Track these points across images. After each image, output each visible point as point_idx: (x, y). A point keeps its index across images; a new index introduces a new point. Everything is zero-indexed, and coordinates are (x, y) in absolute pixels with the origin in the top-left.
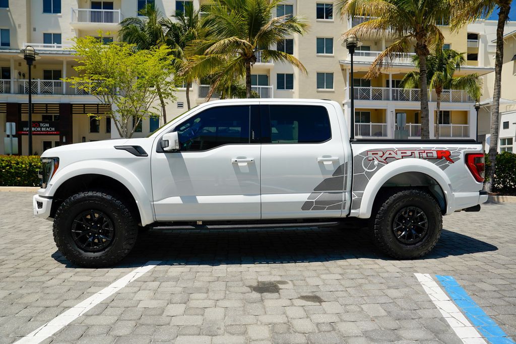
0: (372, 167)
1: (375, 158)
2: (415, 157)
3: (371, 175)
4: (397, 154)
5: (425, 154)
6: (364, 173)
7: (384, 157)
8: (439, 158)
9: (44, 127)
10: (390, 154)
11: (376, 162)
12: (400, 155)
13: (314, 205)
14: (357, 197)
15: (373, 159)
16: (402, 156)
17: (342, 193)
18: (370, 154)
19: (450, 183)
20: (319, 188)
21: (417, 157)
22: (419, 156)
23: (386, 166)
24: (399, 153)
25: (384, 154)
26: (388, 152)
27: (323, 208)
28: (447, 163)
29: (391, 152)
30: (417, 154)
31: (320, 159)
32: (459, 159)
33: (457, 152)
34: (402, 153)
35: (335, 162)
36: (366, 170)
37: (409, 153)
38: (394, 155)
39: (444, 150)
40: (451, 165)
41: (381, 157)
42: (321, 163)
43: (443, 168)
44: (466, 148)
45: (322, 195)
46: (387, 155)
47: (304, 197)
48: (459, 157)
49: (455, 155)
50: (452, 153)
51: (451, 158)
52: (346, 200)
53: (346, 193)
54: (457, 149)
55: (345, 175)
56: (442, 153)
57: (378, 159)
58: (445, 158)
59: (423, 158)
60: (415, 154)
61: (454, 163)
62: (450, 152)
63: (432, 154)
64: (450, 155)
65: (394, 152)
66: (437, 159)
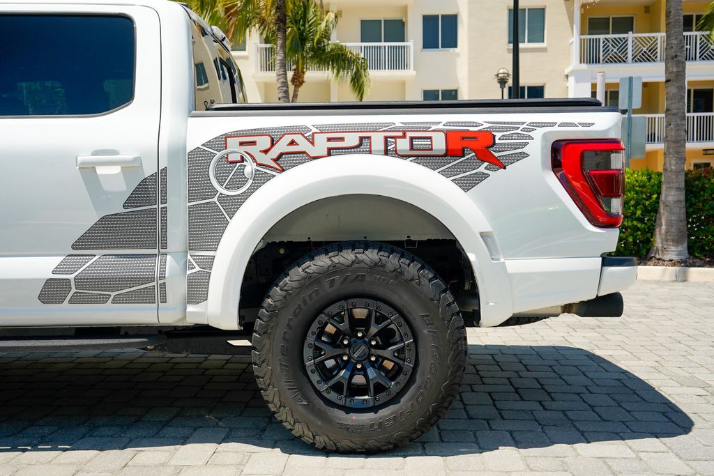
0: (239, 181)
1: (247, 157)
2: (370, 152)
3: (233, 205)
4: (313, 143)
5: (407, 140)
6: (215, 199)
7: (275, 152)
8: (450, 153)
10: (292, 143)
11: (249, 167)
12: (322, 144)
13: (74, 290)
14: (197, 269)
15: (243, 159)
16: (329, 150)
17: (155, 255)
18: (233, 143)
19: (487, 228)
20: (85, 242)
21: (378, 153)
22: (382, 148)
23: (280, 178)
24: (321, 140)
25: (273, 144)
26: (288, 139)
27: (103, 299)
28: (481, 169)
29: (298, 138)
30: (377, 141)
31: (85, 157)
32: (525, 155)
33: (520, 137)
34: (329, 140)
35: (129, 167)
36: (221, 190)
37: (352, 140)
38: (303, 145)
40: (497, 176)
41: (266, 152)
42: (88, 171)
43: (467, 185)
44: (553, 124)
45: (96, 261)
46: (282, 147)
47: (43, 267)
48: (525, 150)
49: (511, 144)
50: (499, 139)
51: (496, 155)
52: (166, 276)
53: (168, 257)
54: (522, 127)
55: (159, 206)
56: (463, 138)
57: (254, 159)
58: (474, 154)
59: (398, 155)
60: (370, 143)
61: (505, 168)
62: (494, 136)
63: (430, 143)
64: (494, 143)
65: (306, 137)
66: (445, 155)
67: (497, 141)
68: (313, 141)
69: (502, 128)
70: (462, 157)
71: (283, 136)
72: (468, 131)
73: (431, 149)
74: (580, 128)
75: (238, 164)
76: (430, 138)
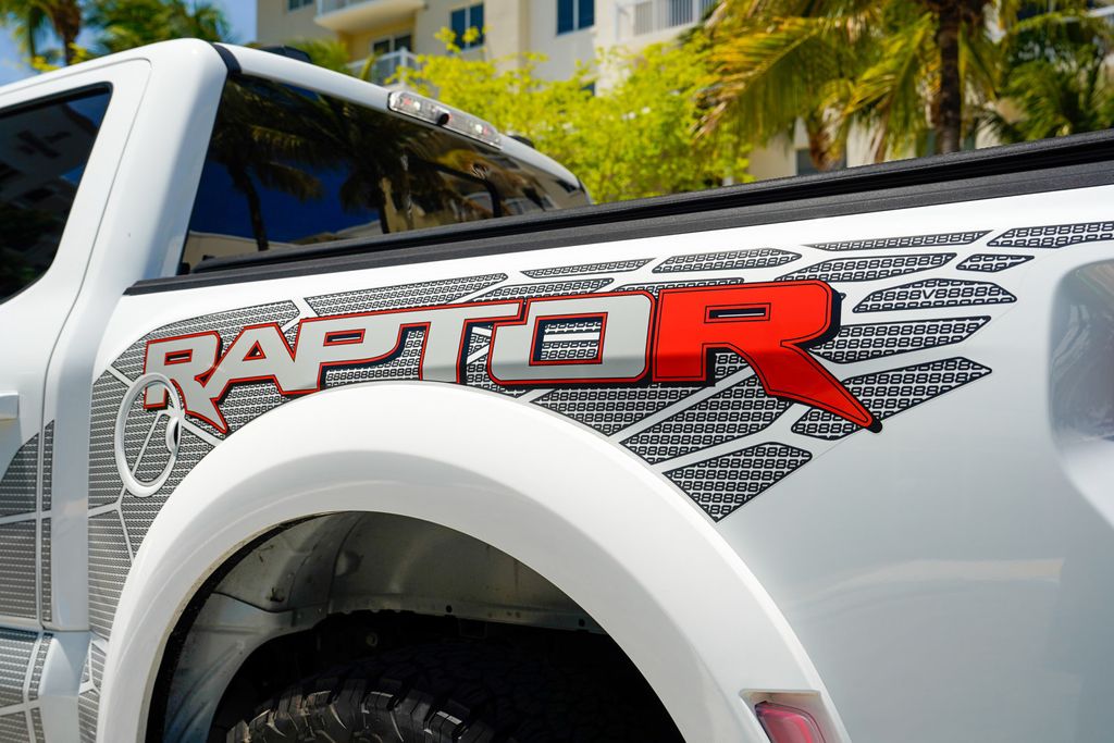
0: (156, 458)
1: (174, 394)
2: (419, 374)
3: (141, 523)
4: (292, 351)
6: (117, 506)
7: (219, 380)
10: (255, 353)
11: (174, 422)
14: (91, 683)
15: (167, 403)
16: (325, 368)
17: (30, 636)
18: (156, 358)
21: (438, 376)
22: (453, 359)
23: (225, 449)
24: (313, 341)
25: (219, 359)
26: (248, 340)
28: (781, 431)
29: (266, 337)
32: (969, 372)
33: (949, 292)
34: (331, 339)
36: (128, 481)
37: (381, 335)
39: (751, 276)
40: (840, 457)
41: (203, 379)
43: (722, 492)
46: (235, 366)
48: (970, 348)
49: (908, 328)
50: (857, 309)
51: (841, 372)
52: (41, 691)
53: (54, 642)
54: (963, 252)
55: (39, 515)
56: (714, 314)
57: (184, 401)
58: (749, 372)
59: (497, 382)
60: (424, 345)
61: (876, 427)
62: (837, 298)
63: (596, 336)
64: (835, 327)
65: (282, 335)
66: (643, 380)
67: (848, 317)
68: (295, 345)
69: (876, 262)
70: (704, 385)
71: (241, 333)
72: (739, 284)
73: (599, 359)
75: (160, 413)
76: (599, 319)
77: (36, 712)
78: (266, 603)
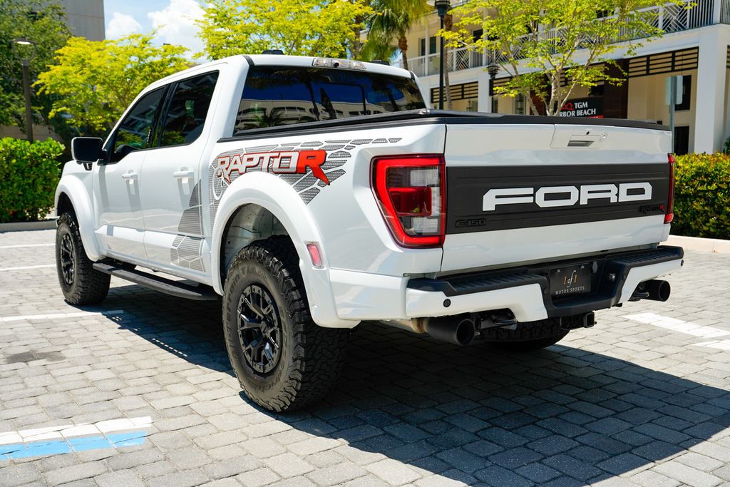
1: (222, 173)
2: (261, 170)
3: (216, 207)
4: (241, 163)
5: (279, 160)
6: (213, 203)
7: (230, 169)
8: (301, 170)
9: (580, 109)
10: (236, 162)
11: (222, 180)
12: (245, 163)
13: (179, 257)
15: (221, 175)
17: (200, 239)
18: (220, 162)
19: (317, 237)
20: (181, 227)
21: (264, 170)
22: (267, 166)
23: (229, 188)
24: (245, 160)
25: (230, 164)
26: (235, 159)
27: (187, 265)
28: (315, 185)
29: (238, 158)
30: (266, 162)
31: (178, 172)
32: (342, 172)
34: (248, 160)
35: (190, 179)
36: (215, 196)
37: (256, 160)
38: (238, 164)
39: (315, 148)
41: (227, 169)
42: (180, 181)
43: (309, 197)
45: (184, 240)
46: (232, 166)
47: (170, 241)
48: (343, 167)
49: (335, 162)
50: (329, 157)
51: (325, 172)
52: (202, 254)
53: (204, 240)
54: (346, 145)
55: (199, 206)
56: (308, 157)
57: (224, 175)
58: (311, 171)
59: (273, 172)
60: (262, 162)
61: (329, 184)
62: (326, 154)
63: (289, 162)
64: (325, 162)
65: (240, 158)
66: (296, 173)
67: (327, 160)
68: (242, 161)
69: (335, 146)
70: (305, 174)
71: (233, 157)
72: (312, 150)
73: (289, 168)
74: (389, 144)
75: (220, 178)
76: (290, 157)
77: (202, 259)
78: (251, 230)
